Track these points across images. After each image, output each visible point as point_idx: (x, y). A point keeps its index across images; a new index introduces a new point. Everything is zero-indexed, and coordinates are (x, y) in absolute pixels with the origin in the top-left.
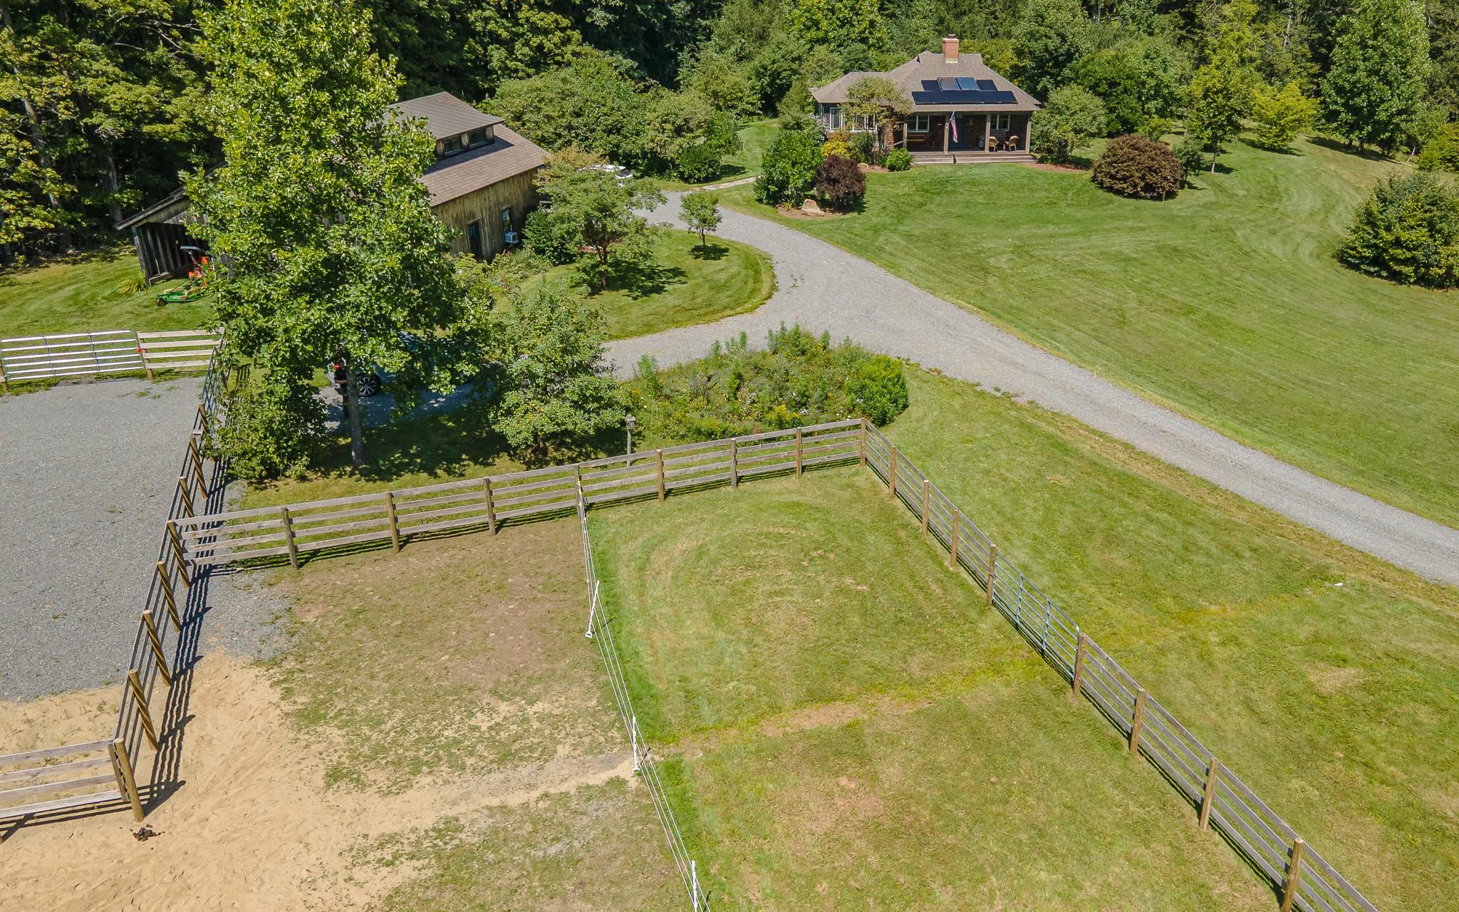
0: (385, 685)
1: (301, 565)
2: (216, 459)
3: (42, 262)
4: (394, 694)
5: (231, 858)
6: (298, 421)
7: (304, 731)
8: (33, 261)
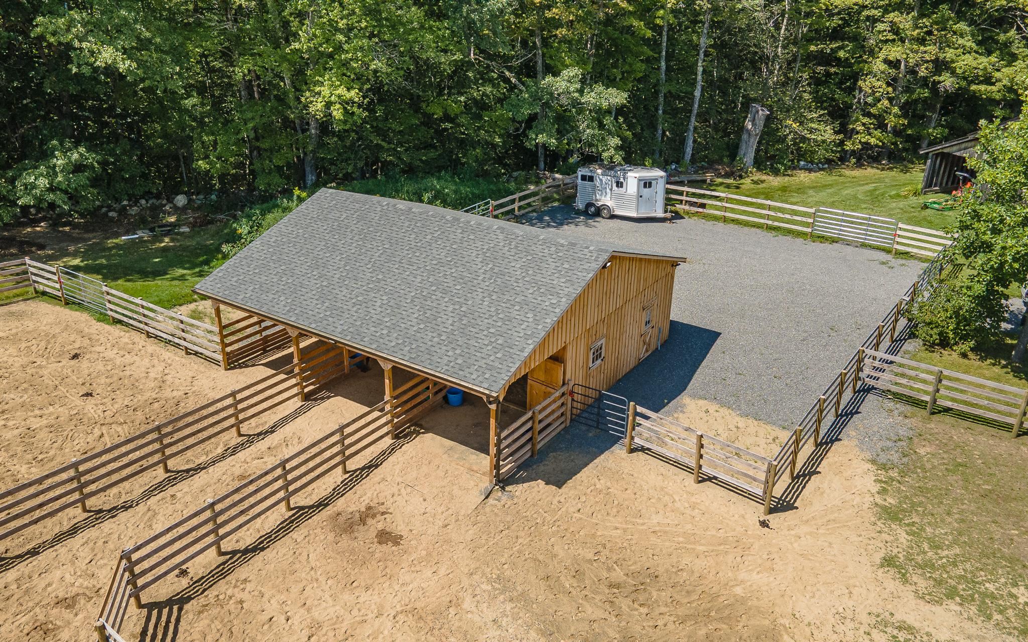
0: (956, 525)
1: (933, 413)
2: (909, 320)
3: (864, 165)
4: (960, 534)
5: (803, 569)
6: (981, 315)
7: (882, 521)
8: (859, 165)
